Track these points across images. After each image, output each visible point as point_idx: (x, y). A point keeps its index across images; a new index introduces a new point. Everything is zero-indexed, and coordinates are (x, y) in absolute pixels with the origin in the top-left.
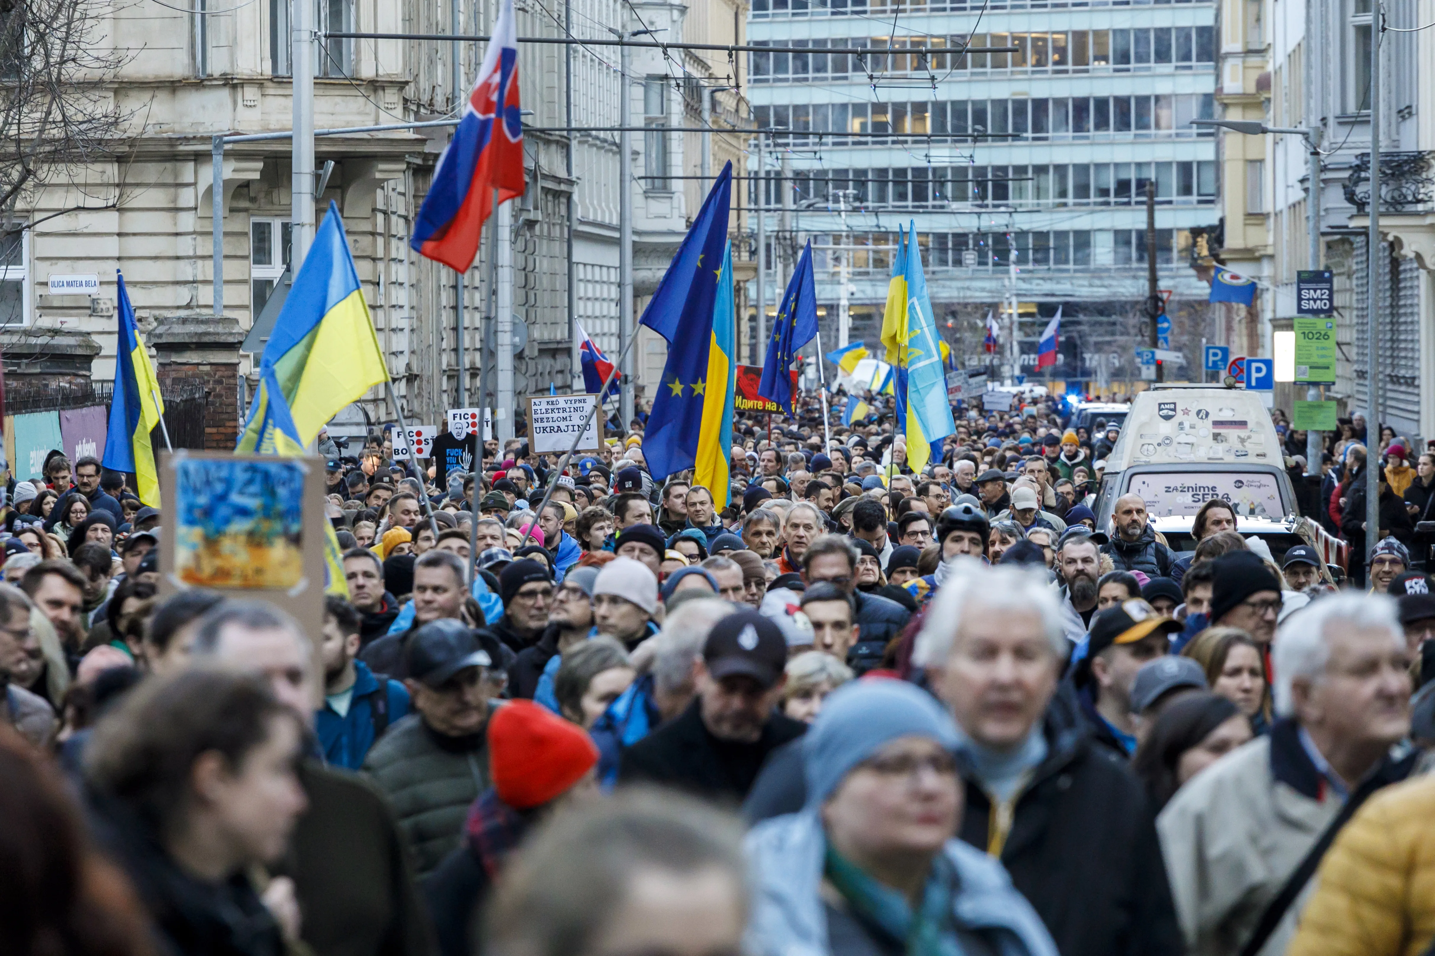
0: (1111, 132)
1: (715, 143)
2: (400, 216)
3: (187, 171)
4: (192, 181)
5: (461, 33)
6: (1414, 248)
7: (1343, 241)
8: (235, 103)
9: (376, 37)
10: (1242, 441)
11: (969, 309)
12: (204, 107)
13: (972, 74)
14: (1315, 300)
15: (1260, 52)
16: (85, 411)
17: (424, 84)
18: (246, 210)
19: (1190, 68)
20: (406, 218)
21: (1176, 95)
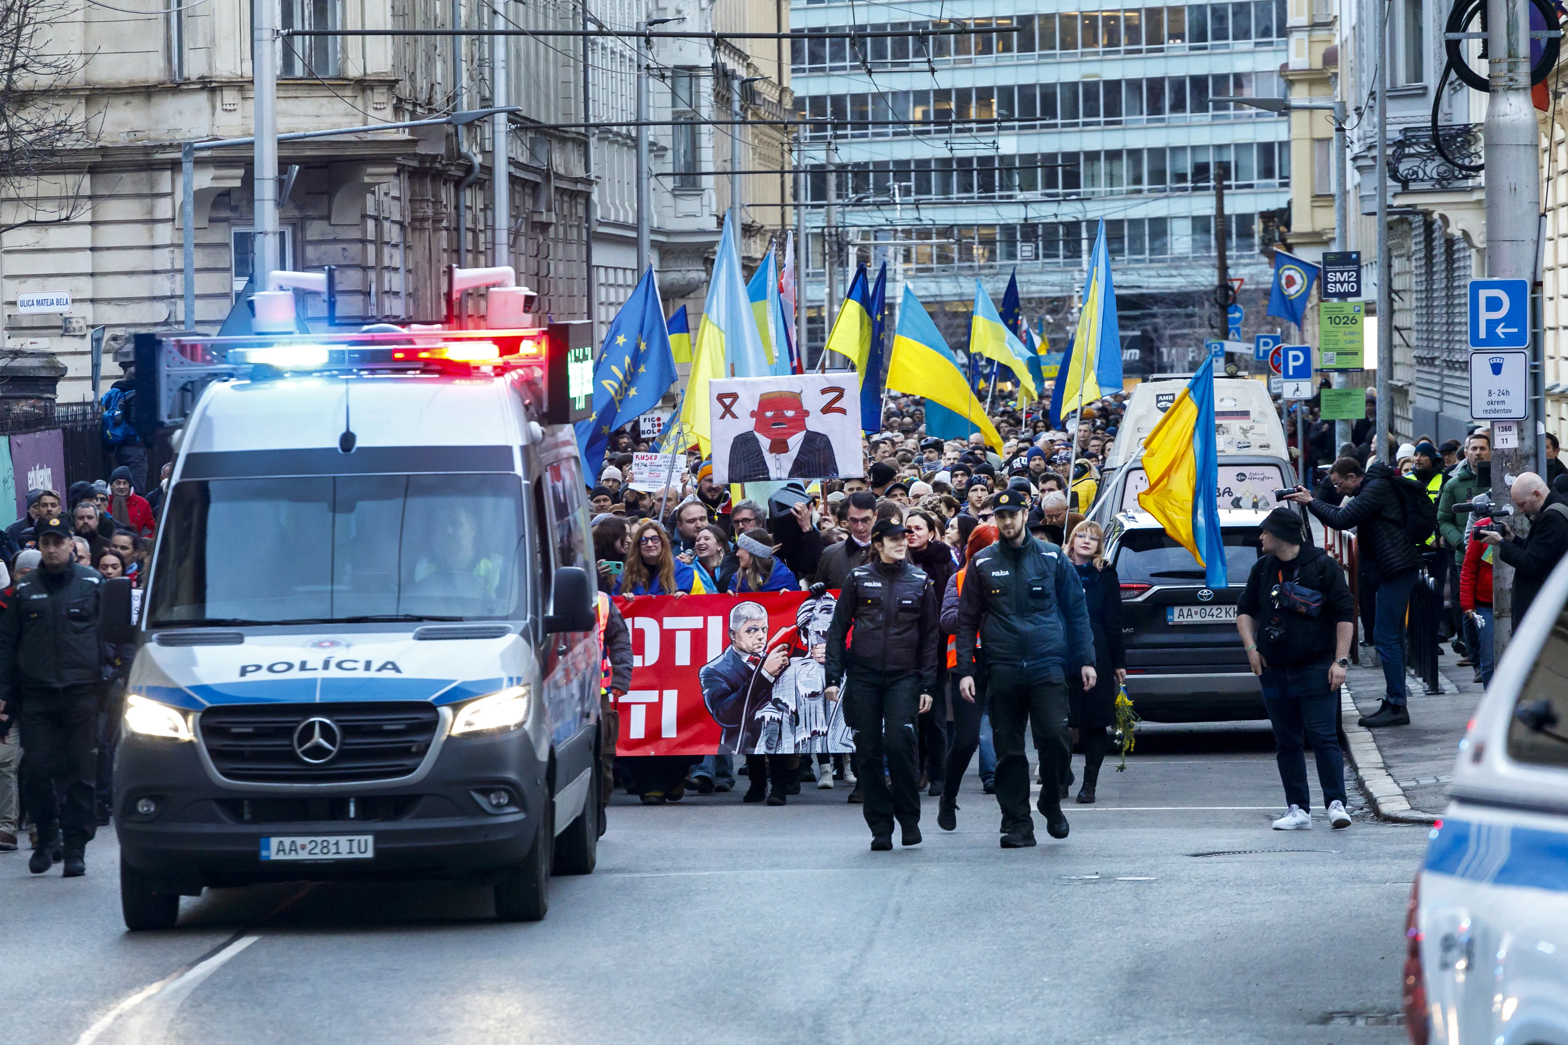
0: (1188, 114)
1: (755, 136)
2: (393, 222)
3: (164, 182)
4: (169, 191)
5: (462, 27)
6: (1461, 226)
7: (1402, 221)
8: (214, 108)
9: (364, 33)
10: (1245, 431)
11: (1034, 305)
12: (180, 113)
13: (1040, 56)
14: (1342, 283)
15: (1328, 25)
16: (38, 435)
17: (422, 83)
18: (226, 220)
19: (1271, 43)
20: (401, 224)
21: (1256, 73)
